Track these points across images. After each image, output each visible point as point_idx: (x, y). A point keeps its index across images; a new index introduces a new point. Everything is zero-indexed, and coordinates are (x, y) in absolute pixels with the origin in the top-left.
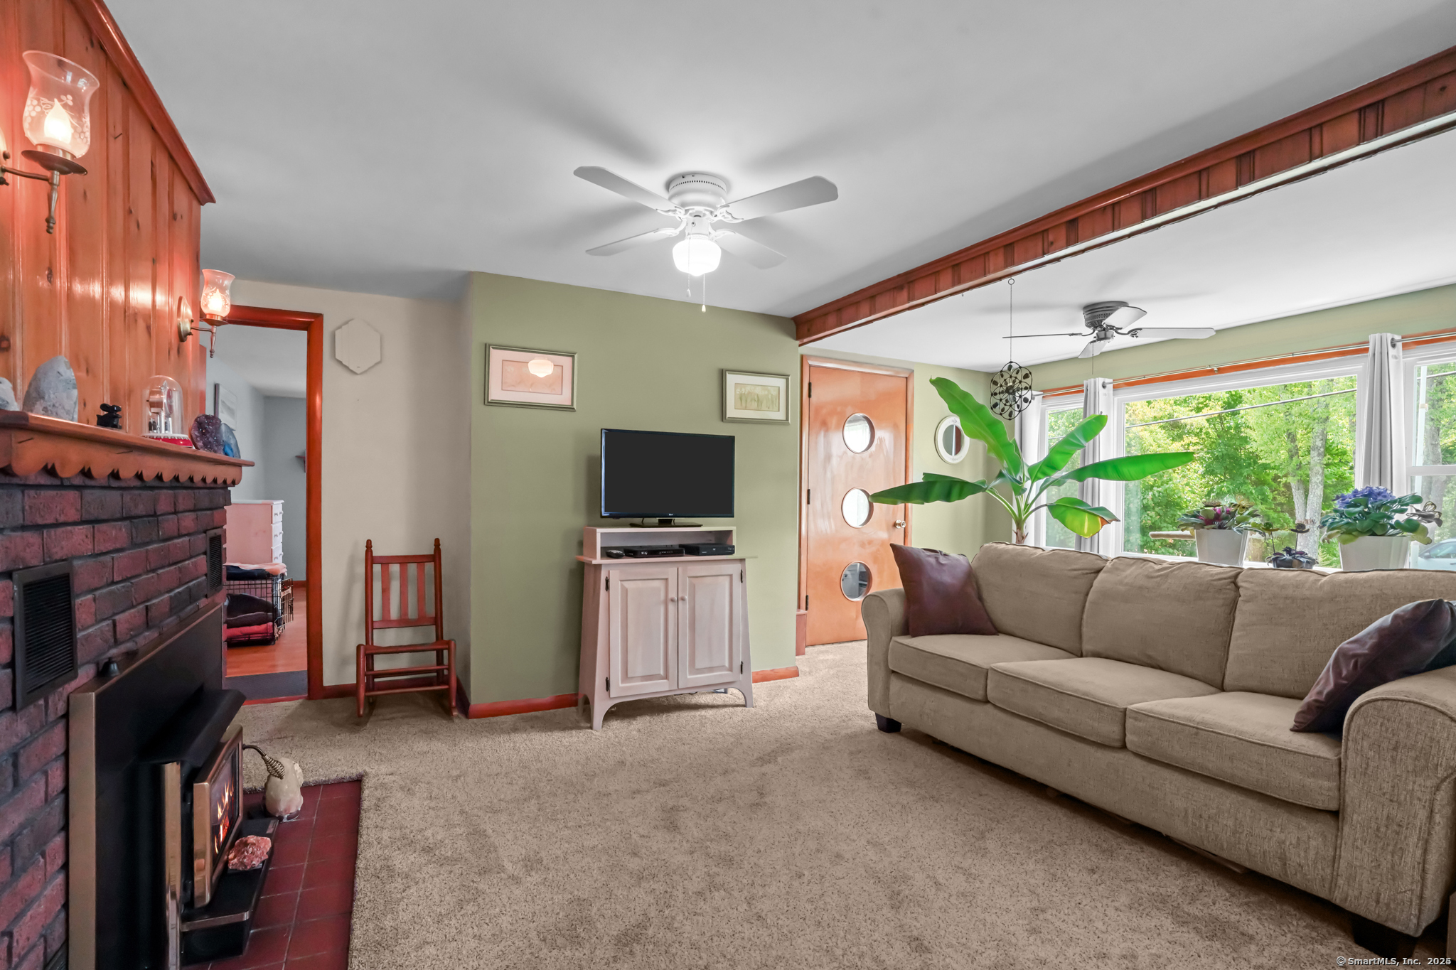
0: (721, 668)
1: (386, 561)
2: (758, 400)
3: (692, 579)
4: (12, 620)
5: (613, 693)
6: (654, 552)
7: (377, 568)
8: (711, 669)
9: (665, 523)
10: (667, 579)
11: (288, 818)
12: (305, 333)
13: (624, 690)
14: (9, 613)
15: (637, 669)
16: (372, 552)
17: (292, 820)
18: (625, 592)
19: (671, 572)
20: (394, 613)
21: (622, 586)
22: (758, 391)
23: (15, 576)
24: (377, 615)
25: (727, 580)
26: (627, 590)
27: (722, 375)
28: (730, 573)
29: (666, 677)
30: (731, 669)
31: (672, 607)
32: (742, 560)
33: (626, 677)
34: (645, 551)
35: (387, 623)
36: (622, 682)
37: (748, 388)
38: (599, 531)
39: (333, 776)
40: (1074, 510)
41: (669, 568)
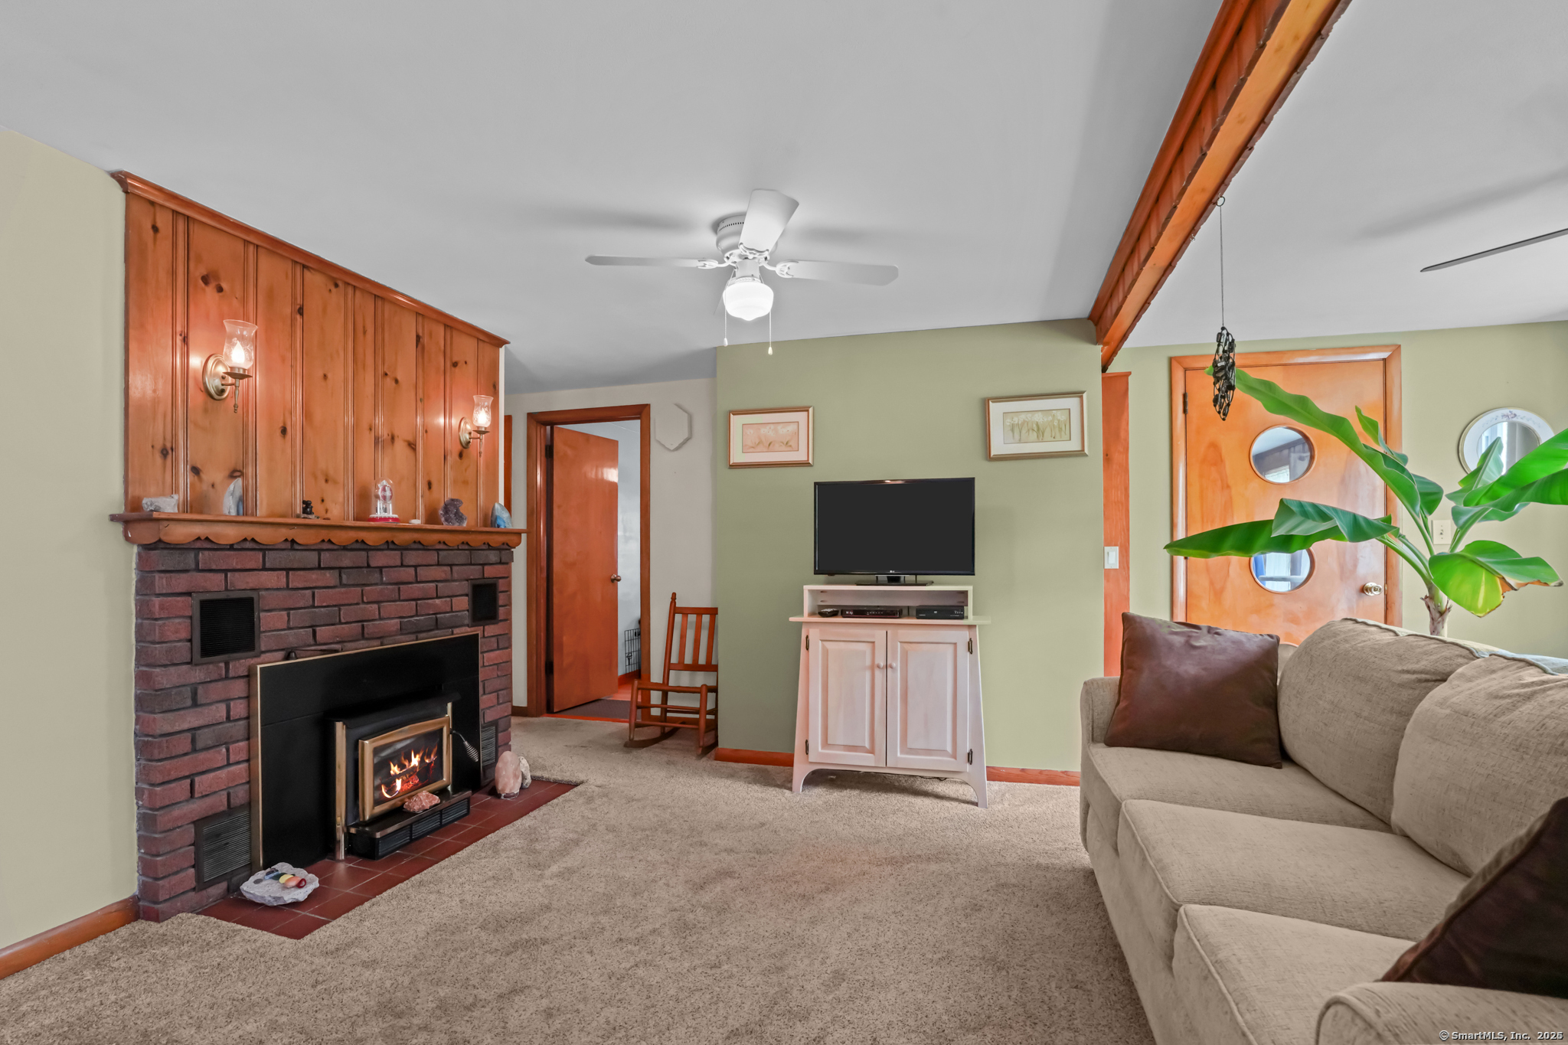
0: (943, 752)
1: (686, 612)
2: (1038, 429)
3: (906, 646)
4: (191, 618)
5: (812, 757)
6: (860, 612)
7: (678, 617)
8: (928, 752)
9: (894, 581)
10: (873, 642)
11: (505, 797)
12: (639, 421)
13: (822, 756)
14: (189, 613)
15: (838, 737)
16: (675, 603)
17: (508, 799)
18: (826, 652)
19: (879, 635)
20: (688, 660)
21: (823, 646)
22: (1038, 418)
23: (194, 595)
24: (674, 660)
25: (950, 648)
26: (827, 650)
27: (985, 404)
28: (954, 641)
29: (872, 751)
30: (954, 756)
31: (879, 675)
32: (971, 627)
33: (826, 744)
34: (849, 611)
35: (682, 667)
36: (823, 748)
37: (1023, 417)
38: (807, 588)
39: (566, 779)
40: (1470, 565)
41: (876, 631)
